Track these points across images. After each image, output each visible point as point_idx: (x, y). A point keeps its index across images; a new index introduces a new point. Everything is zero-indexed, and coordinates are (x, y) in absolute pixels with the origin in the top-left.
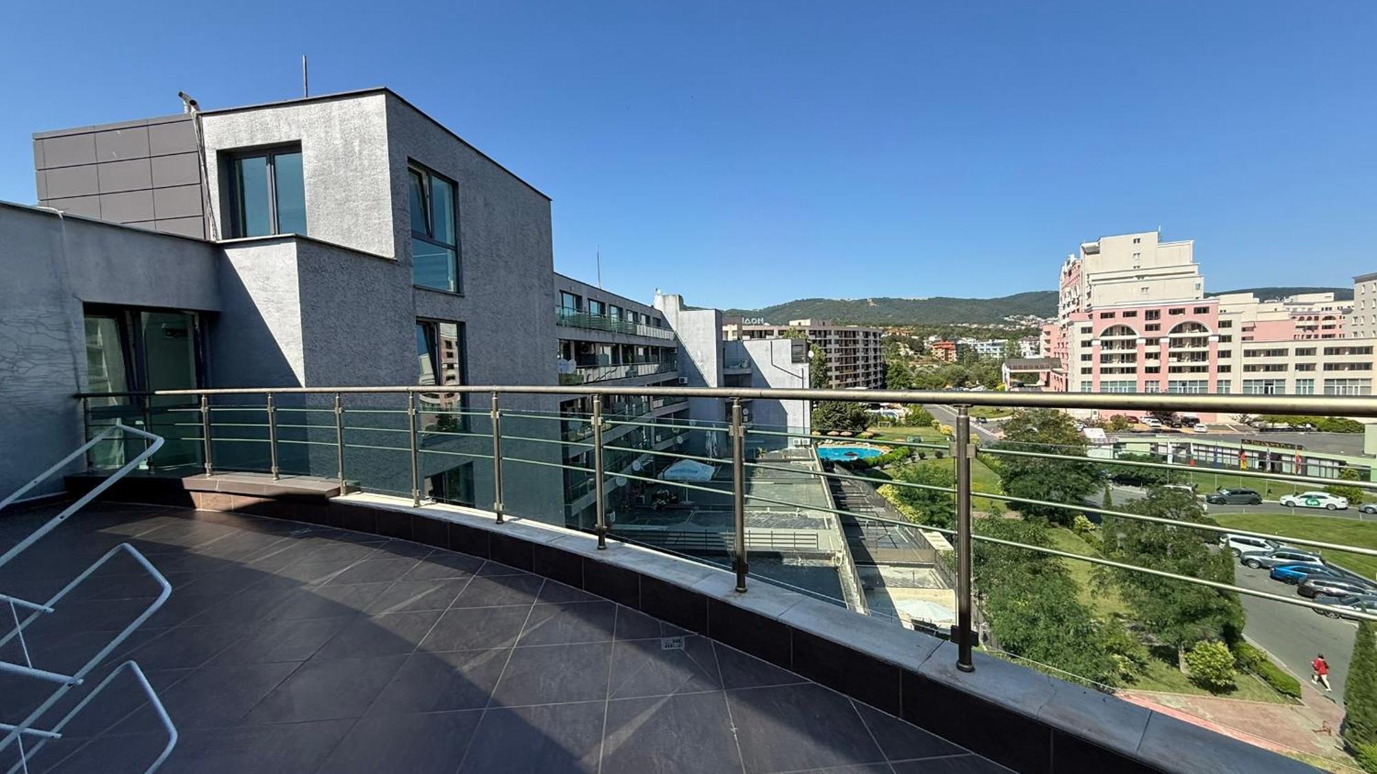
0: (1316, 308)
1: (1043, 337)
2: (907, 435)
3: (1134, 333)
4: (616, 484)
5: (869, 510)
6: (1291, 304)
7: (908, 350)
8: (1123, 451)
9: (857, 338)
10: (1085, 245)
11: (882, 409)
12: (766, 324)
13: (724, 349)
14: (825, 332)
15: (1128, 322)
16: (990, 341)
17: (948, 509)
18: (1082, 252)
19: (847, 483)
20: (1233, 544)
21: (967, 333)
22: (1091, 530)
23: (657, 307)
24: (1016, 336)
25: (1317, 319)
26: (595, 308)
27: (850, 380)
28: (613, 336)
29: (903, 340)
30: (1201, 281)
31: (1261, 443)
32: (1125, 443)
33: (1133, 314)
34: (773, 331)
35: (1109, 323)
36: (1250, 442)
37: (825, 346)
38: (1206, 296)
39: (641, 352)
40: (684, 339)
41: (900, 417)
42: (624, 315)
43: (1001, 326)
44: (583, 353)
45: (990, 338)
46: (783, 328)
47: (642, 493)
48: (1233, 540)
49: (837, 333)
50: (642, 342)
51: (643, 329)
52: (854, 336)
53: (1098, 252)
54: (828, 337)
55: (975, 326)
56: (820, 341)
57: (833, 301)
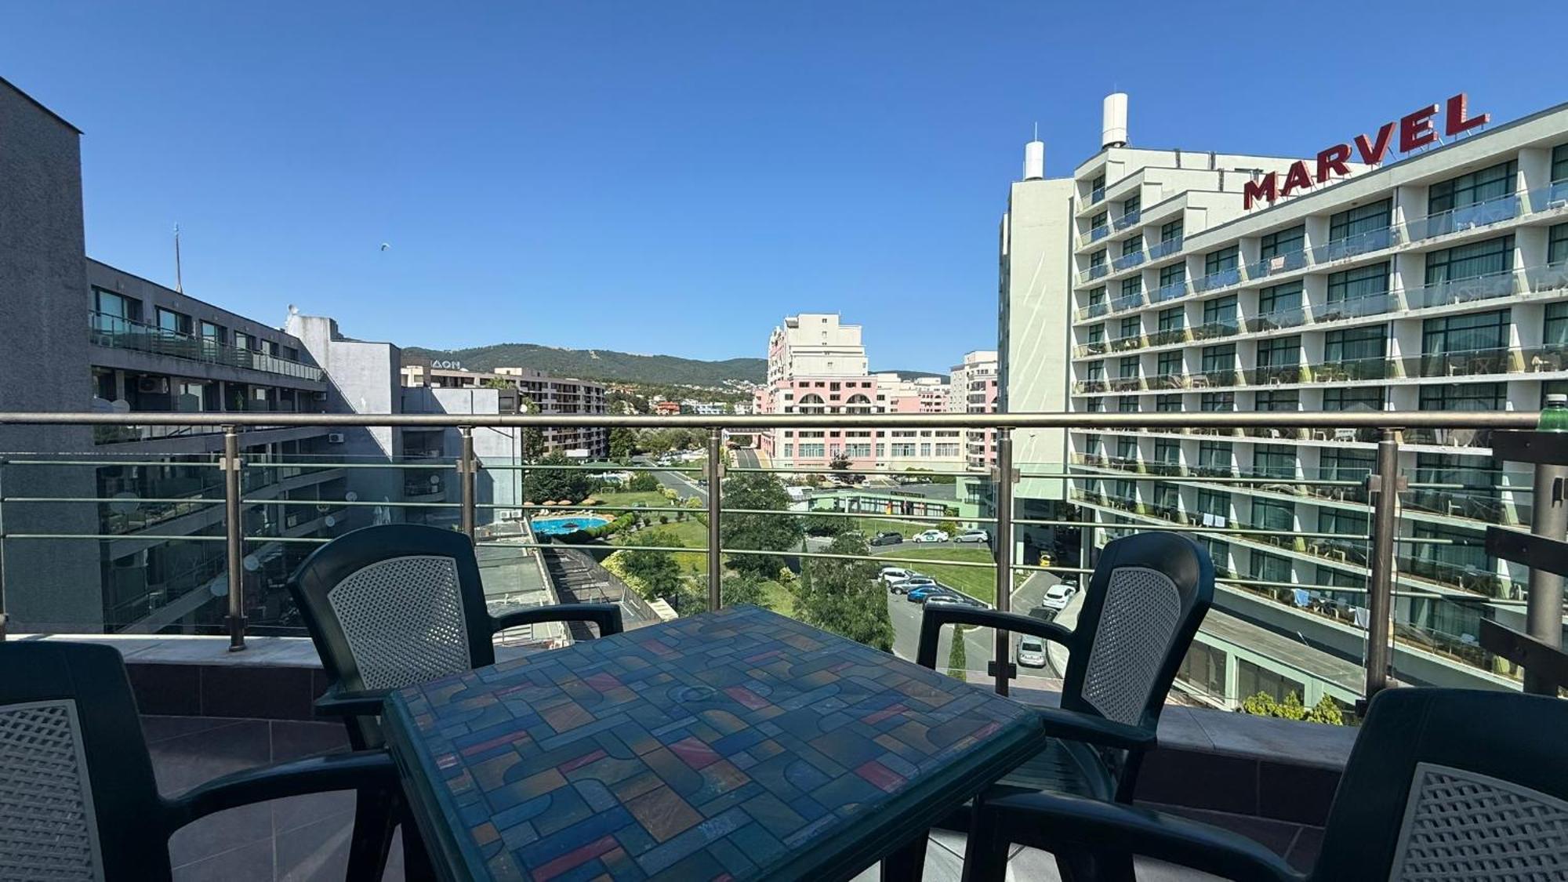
0: (932, 388)
1: (755, 401)
2: (631, 501)
3: (822, 402)
4: (211, 594)
5: (592, 585)
6: (918, 384)
7: (632, 409)
8: (816, 506)
9: (578, 393)
10: (788, 319)
11: (605, 474)
12: (463, 369)
13: (403, 398)
14: (540, 384)
15: (819, 391)
16: (711, 404)
17: (673, 575)
18: (785, 325)
19: (566, 559)
20: (887, 577)
21: (690, 394)
22: (793, 579)
23: (290, 332)
24: (733, 400)
25: (932, 397)
26: (168, 321)
27: (569, 441)
28: (208, 367)
29: (628, 398)
30: (866, 360)
31: (903, 494)
32: (816, 499)
33: (822, 385)
34: (473, 379)
35: (805, 391)
36: (896, 494)
37: (540, 400)
38: (870, 373)
39: (261, 395)
40: (339, 380)
41: (624, 482)
42: (230, 338)
43: (721, 389)
44: (141, 391)
45: (711, 400)
46: (487, 376)
47: (262, 602)
48: (887, 573)
49: (554, 386)
50: (266, 381)
51: (264, 361)
52: (575, 392)
53: (797, 327)
54: (544, 391)
55: (697, 388)
56: (534, 395)
57: (549, 349)
